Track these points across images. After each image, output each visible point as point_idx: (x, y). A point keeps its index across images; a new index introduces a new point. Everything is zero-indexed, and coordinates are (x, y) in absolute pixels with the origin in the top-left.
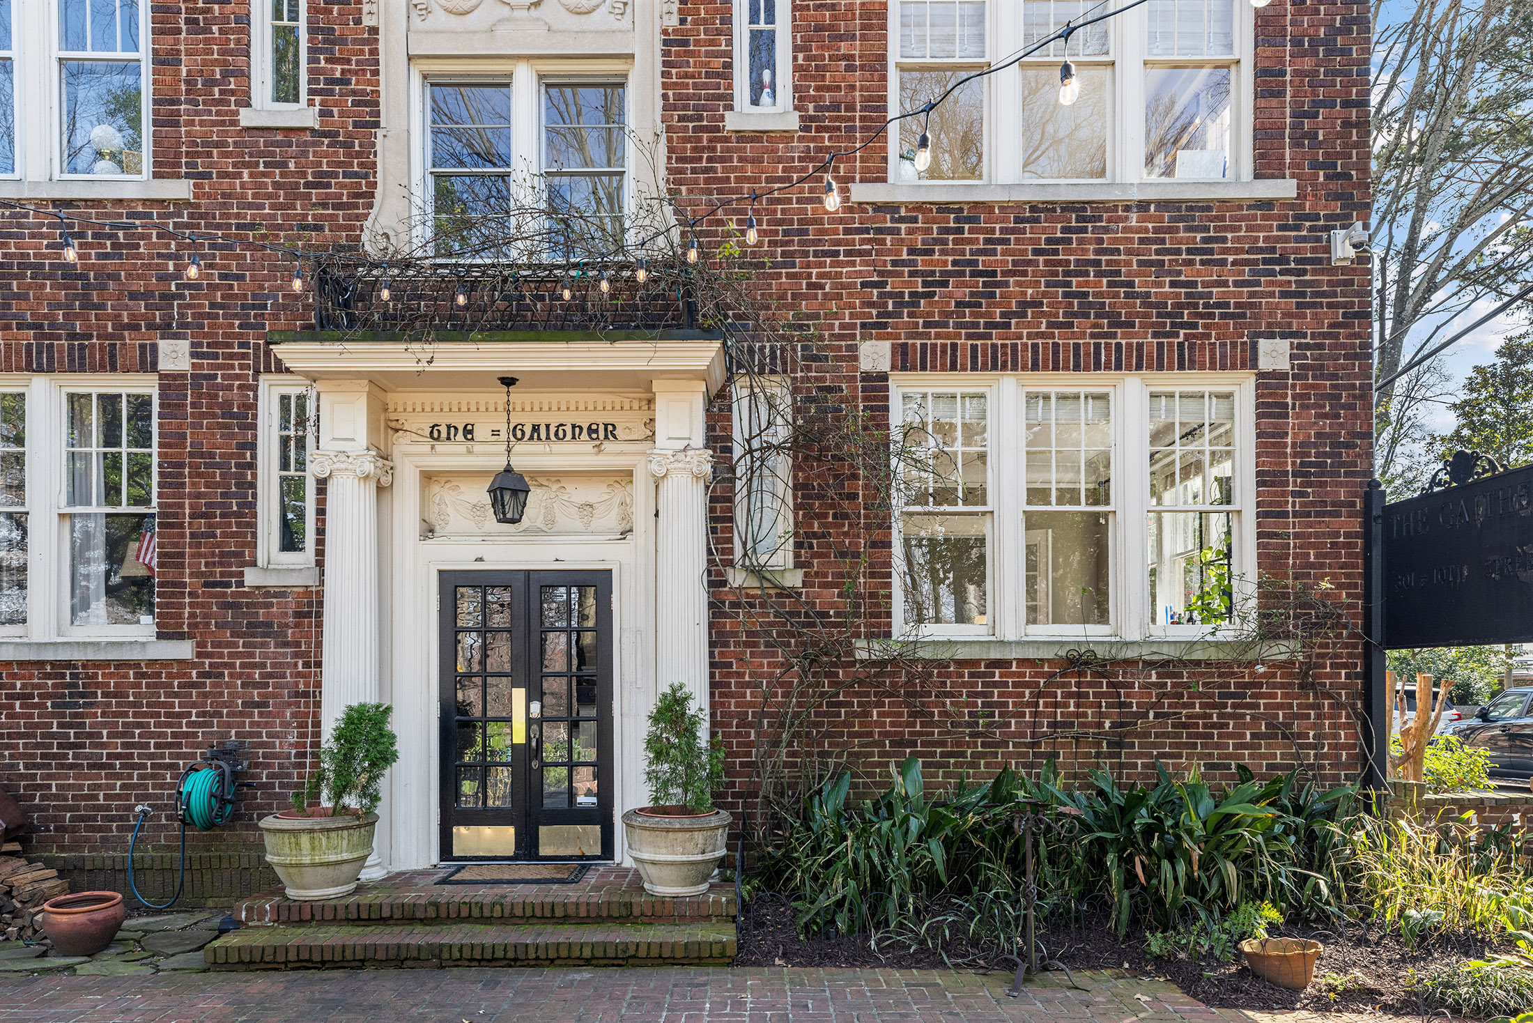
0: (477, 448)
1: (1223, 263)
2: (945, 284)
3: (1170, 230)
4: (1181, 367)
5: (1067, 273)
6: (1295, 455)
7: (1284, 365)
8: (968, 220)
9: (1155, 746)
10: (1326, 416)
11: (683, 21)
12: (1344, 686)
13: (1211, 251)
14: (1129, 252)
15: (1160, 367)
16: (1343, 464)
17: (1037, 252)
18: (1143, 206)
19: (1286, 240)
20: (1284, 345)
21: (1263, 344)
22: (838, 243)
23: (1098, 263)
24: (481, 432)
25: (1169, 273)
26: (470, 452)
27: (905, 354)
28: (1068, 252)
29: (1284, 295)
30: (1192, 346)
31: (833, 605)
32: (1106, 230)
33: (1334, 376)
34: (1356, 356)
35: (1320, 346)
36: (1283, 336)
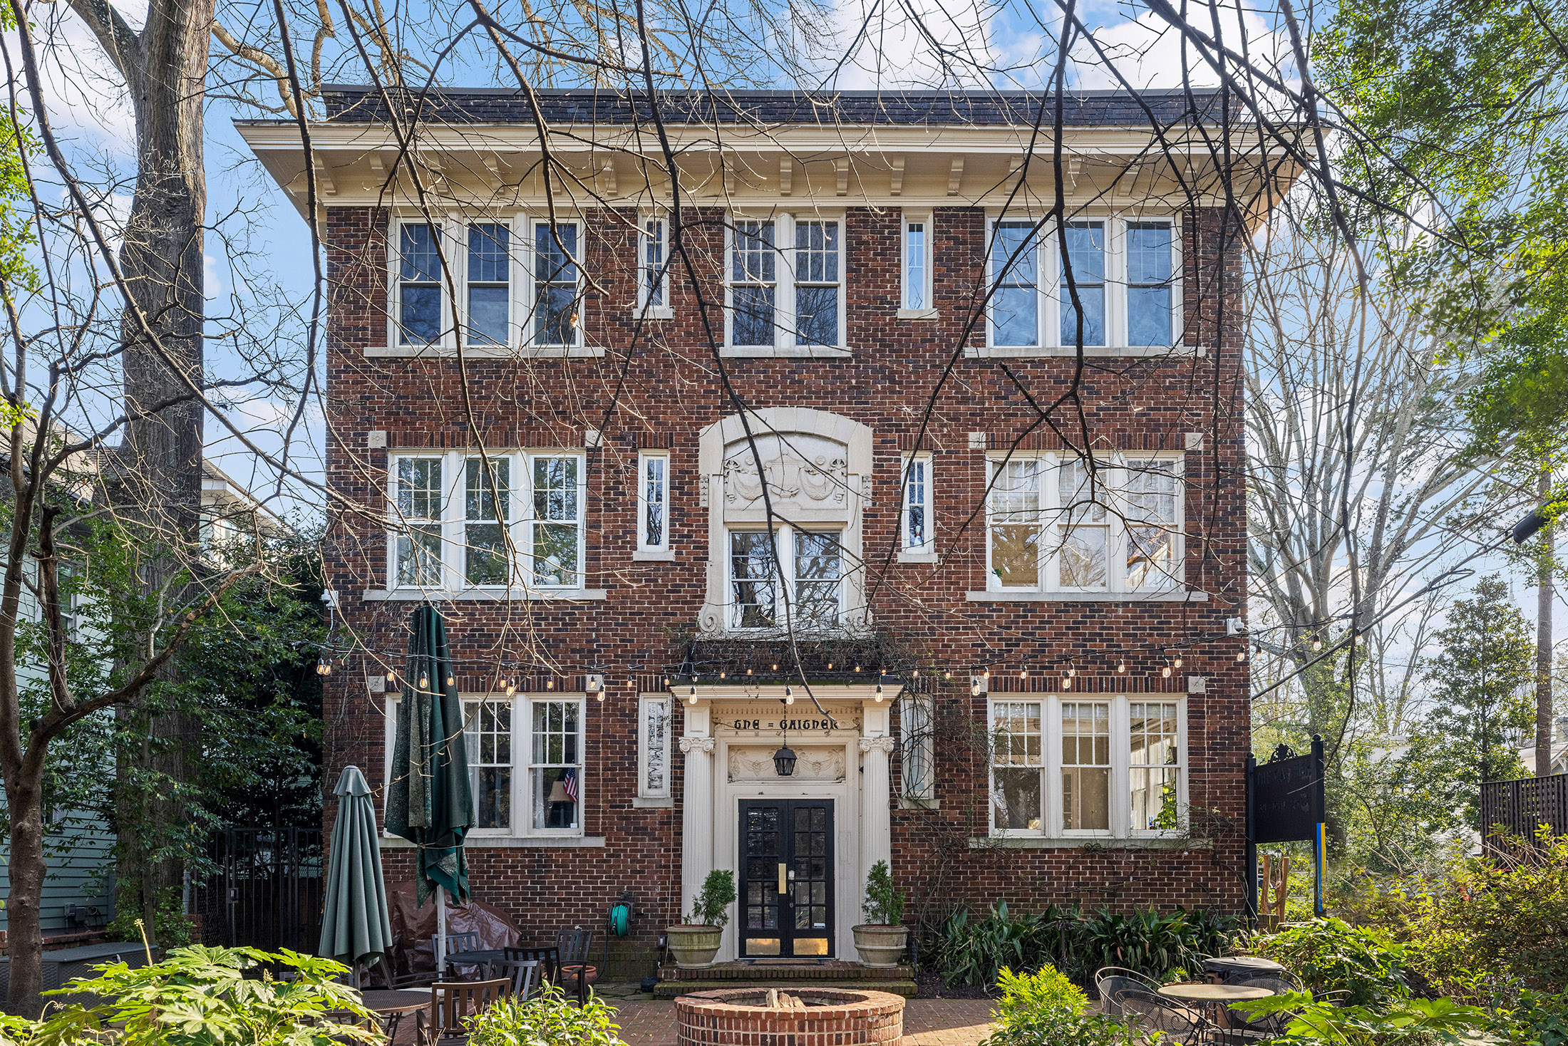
0: (761, 733)
1: (1169, 635)
2: (1018, 645)
3: (1140, 617)
4: (1147, 691)
5: (1085, 640)
6: (1208, 738)
7: (1202, 690)
8: (1030, 611)
9: (1133, 895)
10: (1225, 718)
11: (874, 504)
12: (1235, 863)
13: (1162, 629)
14: (1118, 629)
15: (1135, 691)
16: (1234, 744)
17: (1068, 628)
18: (1125, 604)
19: (1203, 623)
20: (1202, 680)
21: (1191, 679)
22: (959, 623)
23: (1101, 635)
24: (763, 725)
25: (1140, 640)
26: (757, 735)
27: (996, 683)
28: (1086, 628)
29: (1202, 653)
30: (1152, 680)
31: (956, 819)
32: (1105, 617)
33: (1229, 697)
34: (1241, 686)
35: (1222, 681)
36: (1203, 675)
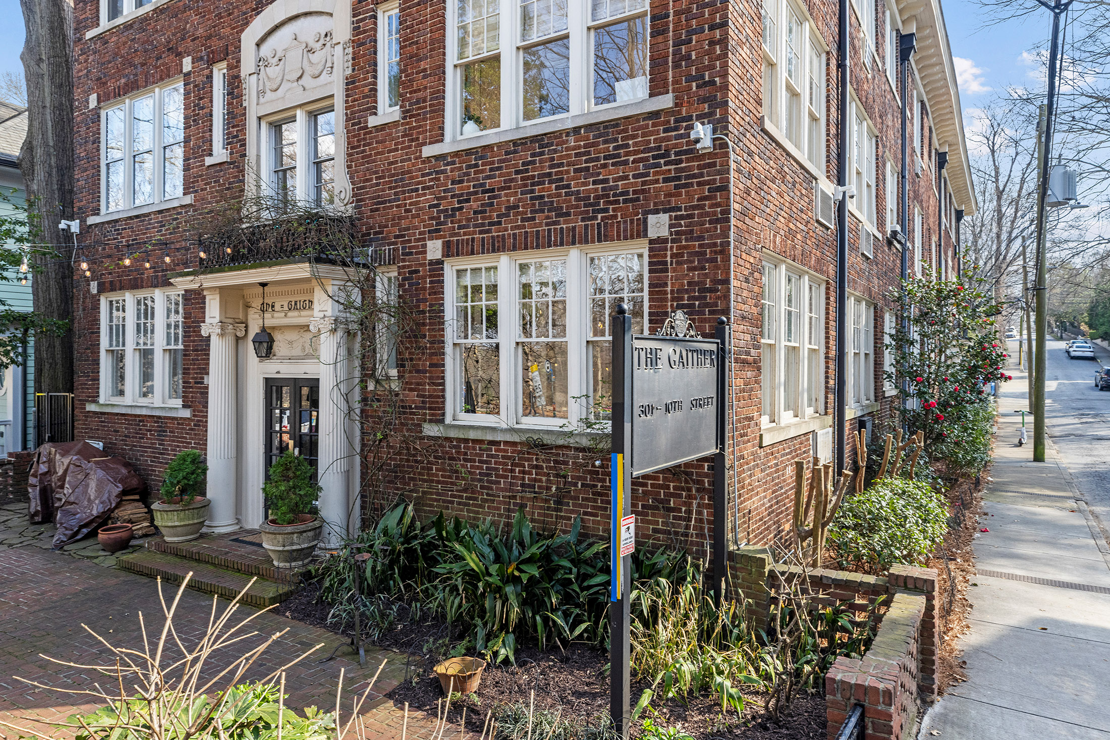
0: (276, 315)
1: (626, 163)
2: (468, 201)
3: (593, 145)
4: (599, 241)
5: (533, 184)
6: (673, 300)
7: (664, 232)
8: (481, 158)
9: (581, 506)
10: (694, 269)
11: (353, 70)
12: (707, 475)
13: (618, 156)
14: (569, 165)
15: (587, 242)
16: (707, 305)
17: (517, 172)
18: (576, 130)
19: (668, 139)
20: (664, 218)
21: (652, 219)
22: (419, 183)
23: (550, 174)
24: (277, 308)
25: (592, 175)
26: (273, 317)
27: (449, 247)
28: (534, 170)
29: (666, 180)
30: (606, 225)
31: (414, 402)
32: (555, 151)
33: (700, 238)
34: (717, 221)
35: (691, 216)
36: (665, 211)
